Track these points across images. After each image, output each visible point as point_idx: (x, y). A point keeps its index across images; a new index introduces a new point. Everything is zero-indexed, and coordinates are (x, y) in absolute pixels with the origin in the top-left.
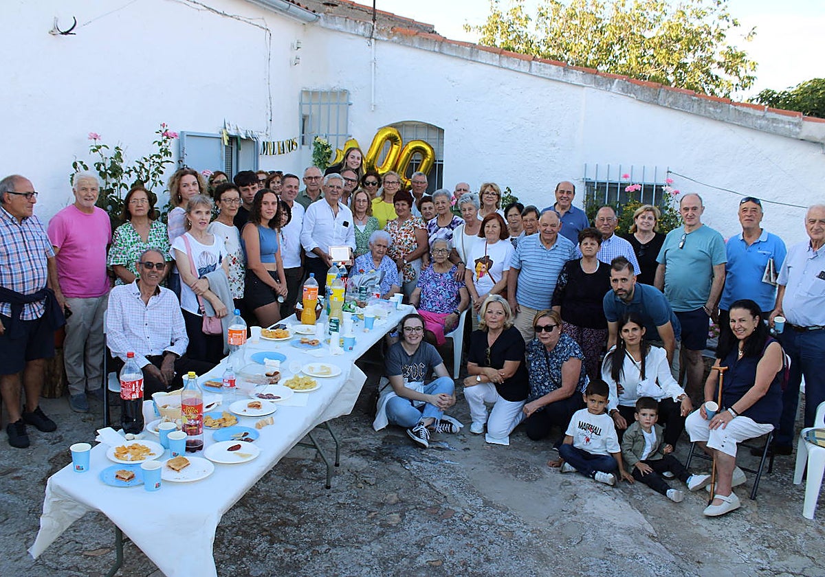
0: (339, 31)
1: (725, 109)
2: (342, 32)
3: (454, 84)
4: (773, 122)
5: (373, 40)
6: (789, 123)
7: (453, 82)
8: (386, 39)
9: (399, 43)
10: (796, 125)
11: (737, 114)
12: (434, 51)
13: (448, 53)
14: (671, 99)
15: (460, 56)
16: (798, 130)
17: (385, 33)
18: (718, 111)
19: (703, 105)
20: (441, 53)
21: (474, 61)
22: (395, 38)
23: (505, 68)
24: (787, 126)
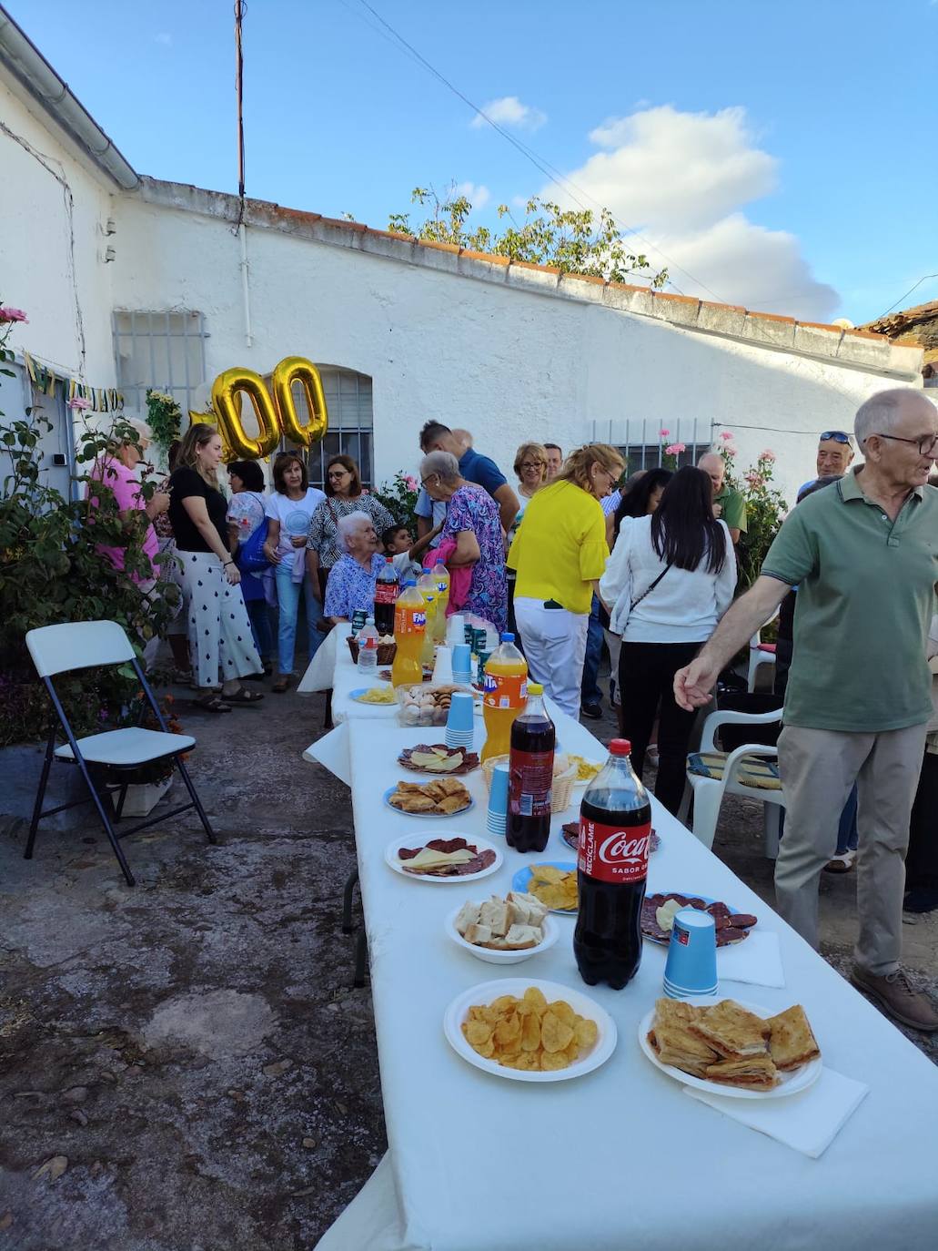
0: (180, 209)
1: (790, 331)
2: (183, 210)
3: (384, 303)
4: (853, 348)
5: (242, 226)
6: (874, 348)
7: (384, 299)
8: (266, 225)
9: (290, 233)
10: (882, 350)
11: (806, 338)
12: (351, 248)
13: (375, 250)
14: (715, 320)
15: (395, 255)
16: (885, 358)
17: (265, 215)
18: (781, 334)
19: (760, 326)
20: (362, 250)
21: (417, 265)
22: (283, 224)
23: (467, 277)
24: (872, 353)
